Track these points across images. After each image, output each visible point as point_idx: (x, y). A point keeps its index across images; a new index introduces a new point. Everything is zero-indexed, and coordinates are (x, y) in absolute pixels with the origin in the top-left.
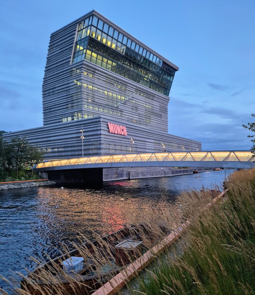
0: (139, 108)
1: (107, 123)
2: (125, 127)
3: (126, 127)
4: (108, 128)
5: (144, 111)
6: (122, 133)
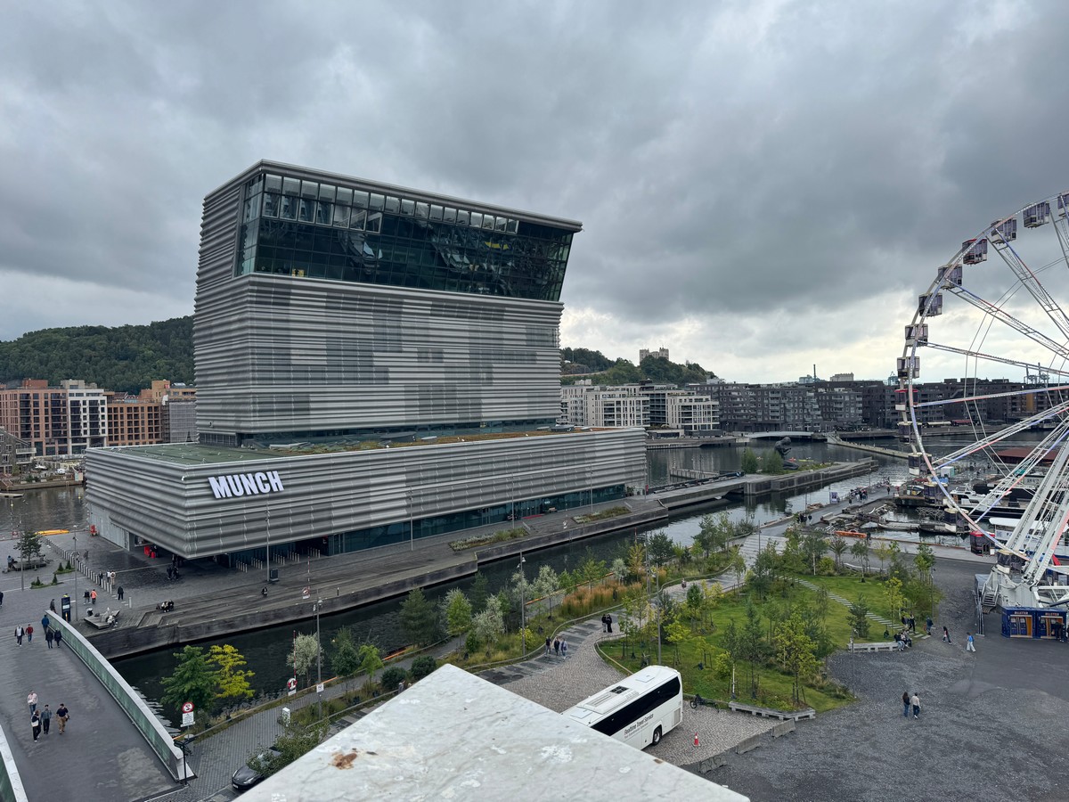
0: (445, 351)
1: (207, 477)
3: (280, 470)
4: (210, 488)
5: (468, 356)
6: (262, 490)
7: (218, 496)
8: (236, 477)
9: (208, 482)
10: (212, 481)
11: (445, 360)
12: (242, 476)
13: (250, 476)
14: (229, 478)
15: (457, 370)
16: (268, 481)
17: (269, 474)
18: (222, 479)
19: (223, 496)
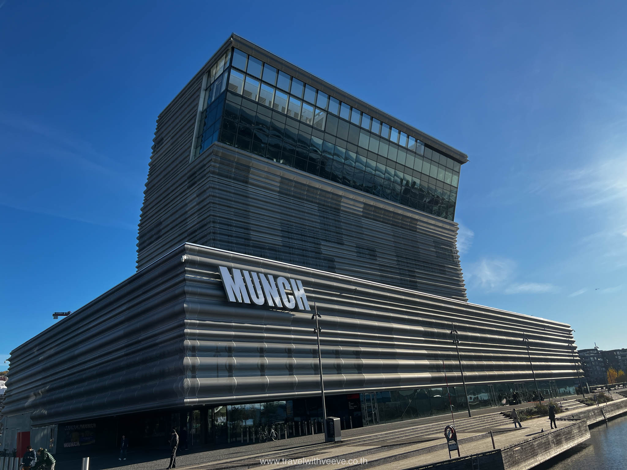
0: (378, 250)
1: (215, 268)
2: (299, 283)
3: (305, 283)
4: (221, 286)
5: (395, 258)
6: (287, 305)
7: (232, 299)
8: (254, 275)
9: (219, 277)
10: (224, 272)
11: (378, 259)
12: (262, 276)
13: (271, 278)
14: (246, 273)
16: (293, 294)
17: (292, 281)
18: (237, 273)
19: (240, 301)
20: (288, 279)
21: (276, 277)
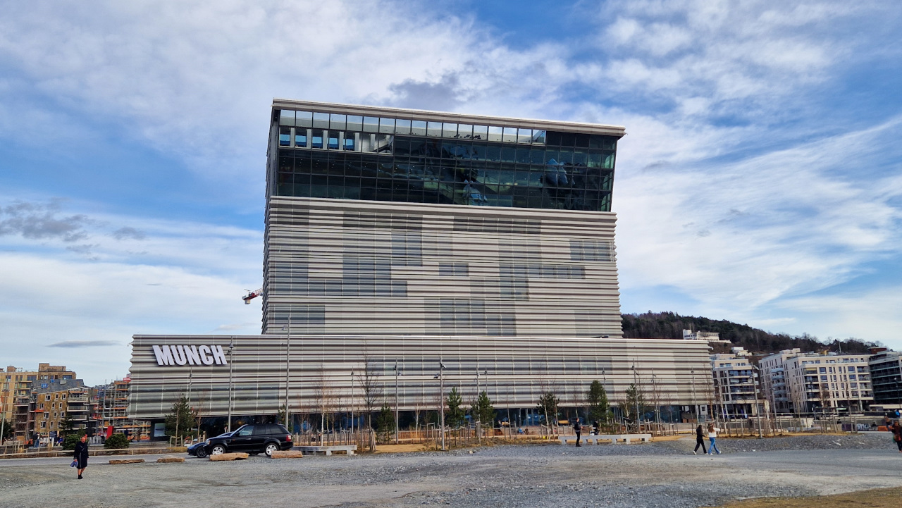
0: (471, 264)
2: (219, 346)
3: (224, 346)
4: (154, 357)
5: (498, 270)
6: (206, 362)
7: (160, 363)
8: (180, 348)
9: (153, 350)
10: (156, 349)
11: (470, 274)
12: (186, 347)
13: (194, 348)
14: (173, 348)
15: (485, 284)
16: (212, 355)
17: (213, 348)
18: (166, 348)
19: (167, 364)
20: (209, 346)
21: (198, 346)
